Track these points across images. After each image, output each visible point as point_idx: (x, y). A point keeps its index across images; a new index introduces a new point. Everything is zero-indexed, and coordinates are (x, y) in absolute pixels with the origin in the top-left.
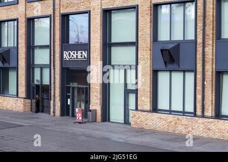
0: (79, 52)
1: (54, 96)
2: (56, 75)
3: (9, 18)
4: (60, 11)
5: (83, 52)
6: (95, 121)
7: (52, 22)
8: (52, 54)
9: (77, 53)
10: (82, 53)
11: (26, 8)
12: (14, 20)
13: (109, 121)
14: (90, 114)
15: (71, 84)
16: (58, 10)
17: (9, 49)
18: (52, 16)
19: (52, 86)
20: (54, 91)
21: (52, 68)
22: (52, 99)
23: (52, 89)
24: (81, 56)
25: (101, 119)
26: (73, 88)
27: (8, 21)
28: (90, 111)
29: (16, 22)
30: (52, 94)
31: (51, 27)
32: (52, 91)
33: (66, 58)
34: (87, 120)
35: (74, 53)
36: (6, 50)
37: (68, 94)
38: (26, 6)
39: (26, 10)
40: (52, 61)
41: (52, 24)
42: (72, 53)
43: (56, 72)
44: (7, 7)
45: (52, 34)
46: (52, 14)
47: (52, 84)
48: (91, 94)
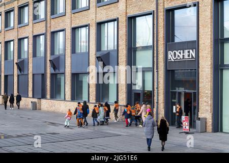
0: (186, 51)
1: (157, 103)
2: (159, 78)
3: (109, 18)
4: (164, 5)
5: (191, 51)
6: (204, 131)
7: (155, 18)
8: (155, 55)
9: (183, 53)
10: (189, 52)
11: (126, 6)
12: (114, 20)
13: (221, 131)
14: (198, 123)
15: (177, 89)
16: (162, 4)
17: (109, 52)
18: (155, 12)
19: (156, 91)
20: (158, 98)
21: (155, 70)
22: (155, 107)
23: (156, 94)
24: (189, 56)
25: (212, 129)
26: (180, 93)
27: (108, 22)
28: (199, 119)
29: (116, 22)
30: (155, 101)
31: (154, 24)
32: (155, 98)
33: (170, 59)
34: (195, 130)
35: (180, 53)
36: (106, 53)
37: (173, 101)
38: (126, 3)
39: (126, 8)
40: (155, 63)
41: (155, 21)
42: (177, 53)
43: (160, 76)
44: (107, 6)
45: (155, 32)
46: (155, 10)
47: (155, 89)
48: (200, 100)
